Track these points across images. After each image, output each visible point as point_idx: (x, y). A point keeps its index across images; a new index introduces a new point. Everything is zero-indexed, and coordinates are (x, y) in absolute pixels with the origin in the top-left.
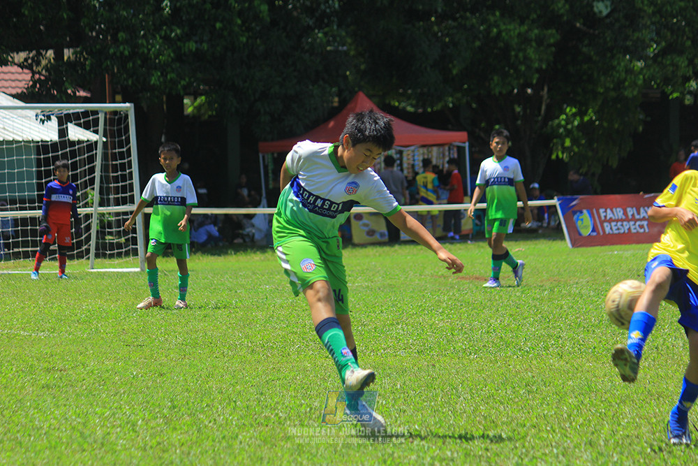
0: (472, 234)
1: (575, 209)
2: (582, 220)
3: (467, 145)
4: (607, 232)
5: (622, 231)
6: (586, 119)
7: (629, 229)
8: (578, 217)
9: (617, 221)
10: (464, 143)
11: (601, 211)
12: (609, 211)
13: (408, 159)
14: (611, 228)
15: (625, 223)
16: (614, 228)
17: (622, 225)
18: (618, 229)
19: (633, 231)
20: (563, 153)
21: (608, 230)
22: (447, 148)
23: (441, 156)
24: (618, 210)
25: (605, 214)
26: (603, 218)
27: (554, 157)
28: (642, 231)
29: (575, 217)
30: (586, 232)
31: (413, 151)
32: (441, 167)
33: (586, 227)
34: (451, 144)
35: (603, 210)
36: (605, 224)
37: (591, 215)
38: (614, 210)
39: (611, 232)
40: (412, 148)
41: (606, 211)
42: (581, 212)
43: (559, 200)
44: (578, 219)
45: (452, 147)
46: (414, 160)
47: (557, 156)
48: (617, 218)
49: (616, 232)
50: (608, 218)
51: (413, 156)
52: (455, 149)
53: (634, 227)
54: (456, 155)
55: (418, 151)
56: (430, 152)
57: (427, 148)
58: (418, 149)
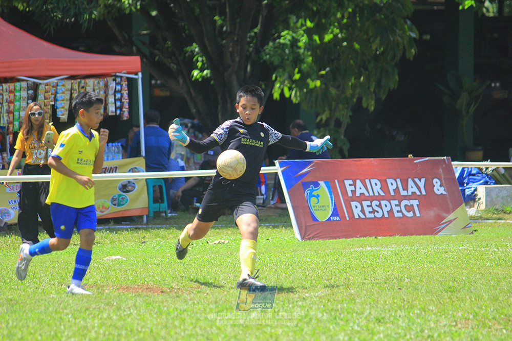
0: (148, 217)
1: (307, 179)
2: (318, 196)
3: (140, 74)
4: (357, 217)
5: (379, 215)
6: (328, 37)
7: (391, 212)
8: (312, 191)
9: (371, 199)
10: (136, 74)
11: (348, 183)
12: (359, 183)
13: (47, 98)
14: (363, 211)
15: (383, 203)
16: (367, 210)
17: (380, 206)
18: (374, 211)
19: (397, 215)
20: (290, 89)
21: (357, 212)
23: (102, 93)
24: (373, 181)
25: (353, 188)
26: (350, 194)
28: (410, 214)
29: (307, 192)
30: (323, 215)
31: (56, 85)
33: (323, 208)
34: (117, 76)
35: (351, 182)
36: (353, 204)
37: (332, 189)
38: (367, 181)
39: (363, 216)
40: (54, 80)
41: (354, 184)
42: (317, 185)
43: (281, 165)
44: (311, 196)
46: (55, 100)
47: (282, 94)
48: (371, 194)
49: (372, 216)
50: (358, 194)
51: (56, 93)
52: (125, 84)
53: (398, 209)
54: (125, 93)
55: (63, 85)
56: (83, 87)
57: (78, 80)
58: (63, 82)
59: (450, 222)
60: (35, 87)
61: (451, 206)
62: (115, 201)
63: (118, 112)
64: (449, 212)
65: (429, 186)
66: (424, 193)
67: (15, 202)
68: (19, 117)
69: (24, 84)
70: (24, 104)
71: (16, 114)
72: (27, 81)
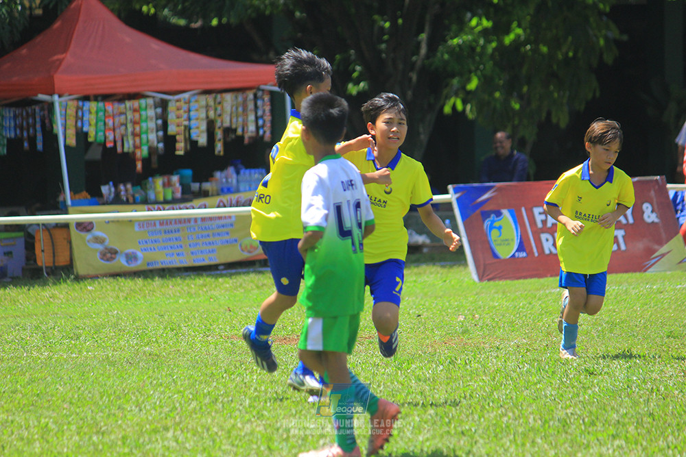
1: (486, 208)
2: (500, 228)
4: (547, 252)
6: (508, 39)
8: (493, 222)
11: (536, 211)
13: (179, 117)
20: (464, 102)
21: (548, 247)
22: (251, 95)
23: (240, 109)
25: (543, 217)
26: (540, 225)
27: (447, 109)
29: (487, 223)
30: (507, 251)
31: (189, 102)
33: (507, 242)
34: (259, 89)
35: (540, 210)
37: (518, 219)
40: (186, 95)
42: (499, 214)
43: (456, 191)
45: (260, 94)
46: (189, 119)
47: (454, 107)
50: (549, 225)
51: (189, 111)
52: (267, 98)
54: (268, 108)
55: (197, 101)
56: (220, 103)
57: (214, 95)
58: (196, 97)
59: (663, 255)
60: (164, 105)
61: (664, 236)
63: (261, 132)
64: (661, 243)
65: (638, 213)
66: (631, 221)
67: (146, 242)
68: (148, 141)
69: (150, 101)
70: (152, 125)
71: (144, 137)
72: (153, 97)
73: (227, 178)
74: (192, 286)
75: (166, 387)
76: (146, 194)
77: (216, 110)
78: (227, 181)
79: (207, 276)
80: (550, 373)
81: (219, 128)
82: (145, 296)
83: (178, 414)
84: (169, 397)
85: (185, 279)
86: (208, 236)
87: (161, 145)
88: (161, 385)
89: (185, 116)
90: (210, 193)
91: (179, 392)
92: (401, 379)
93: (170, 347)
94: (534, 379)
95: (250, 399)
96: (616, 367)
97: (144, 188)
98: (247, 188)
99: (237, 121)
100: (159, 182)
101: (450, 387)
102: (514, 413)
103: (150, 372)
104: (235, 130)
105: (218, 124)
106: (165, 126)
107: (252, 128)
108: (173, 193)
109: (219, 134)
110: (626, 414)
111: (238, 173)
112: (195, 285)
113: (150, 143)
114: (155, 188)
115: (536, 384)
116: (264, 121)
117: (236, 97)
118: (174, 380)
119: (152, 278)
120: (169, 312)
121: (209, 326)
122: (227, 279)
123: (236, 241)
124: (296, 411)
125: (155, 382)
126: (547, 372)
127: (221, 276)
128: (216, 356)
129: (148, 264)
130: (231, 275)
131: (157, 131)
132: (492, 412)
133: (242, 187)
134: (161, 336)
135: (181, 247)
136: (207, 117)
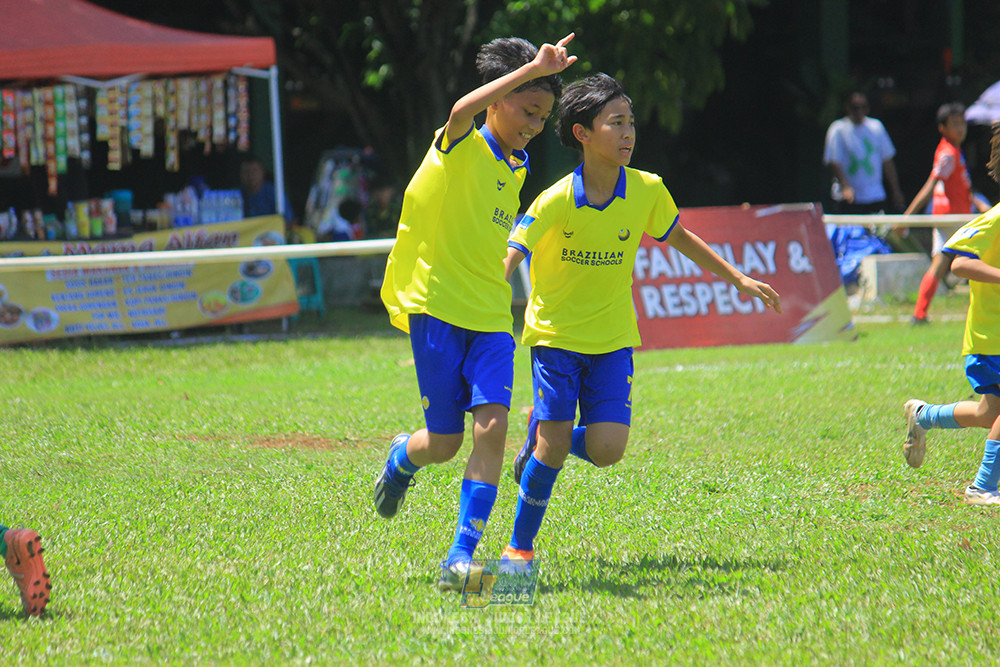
3: (273, 73)
4: (650, 313)
5: (691, 310)
7: (712, 305)
9: (678, 281)
10: (267, 69)
12: (656, 253)
13: (112, 113)
14: (662, 303)
15: (700, 288)
16: (670, 301)
17: (693, 294)
18: (682, 304)
19: (723, 309)
21: (652, 307)
22: (218, 82)
23: (203, 103)
25: (645, 263)
26: (641, 274)
28: (746, 308)
31: (126, 91)
32: (202, 135)
34: (230, 73)
36: (646, 291)
39: (661, 312)
40: (123, 82)
45: (232, 80)
46: (128, 116)
48: (678, 272)
49: (677, 312)
50: (654, 273)
51: (127, 104)
52: (242, 87)
53: (725, 300)
54: (243, 101)
55: (138, 90)
56: (173, 93)
57: (163, 82)
58: (138, 85)
59: (817, 320)
60: (90, 95)
61: (818, 291)
62: (237, 294)
63: (232, 137)
64: (815, 301)
65: (782, 257)
66: (772, 268)
67: (63, 297)
68: (66, 148)
69: (70, 90)
70: (72, 125)
71: (60, 143)
72: (75, 85)
73: (183, 203)
74: (132, 362)
75: (91, 510)
76: (64, 226)
77: (166, 104)
78: (184, 209)
79: (154, 347)
80: (653, 490)
81: (173, 130)
82: (62, 377)
83: (108, 549)
84: (97, 525)
85: (122, 351)
86: (154, 288)
87: (86, 156)
88: (85, 507)
89: (122, 112)
90: (159, 225)
91: (111, 517)
92: (437, 499)
93: (99, 452)
94: (630, 498)
95: (216, 527)
96: (748, 481)
97: (61, 218)
98: (214, 218)
99: (198, 120)
100: (83, 209)
101: (507, 510)
102: (600, 548)
103: (68, 488)
104: (195, 134)
105: (171, 124)
106: (92, 127)
107: (219, 130)
108: (104, 225)
109: (172, 140)
110: (761, 548)
111: (200, 196)
112: (136, 360)
113: (70, 153)
114: (77, 219)
115: (632, 505)
116: (238, 122)
117: (197, 86)
118: (103, 499)
119: (73, 350)
120: (97, 400)
121: (156, 420)
122: (184, 353)
123: (194, 296)
124: (283, 545)
125: (75, 502)
126: (648, 488)
127: (175, 347)
128: (167, 465)
129: (67, 329)
130: (188, 347)
131: (81, 132)
132: (569, 546)
133: (206, 216)
134: (85, 435)
135: (114, 304)
136: (154, 113)
